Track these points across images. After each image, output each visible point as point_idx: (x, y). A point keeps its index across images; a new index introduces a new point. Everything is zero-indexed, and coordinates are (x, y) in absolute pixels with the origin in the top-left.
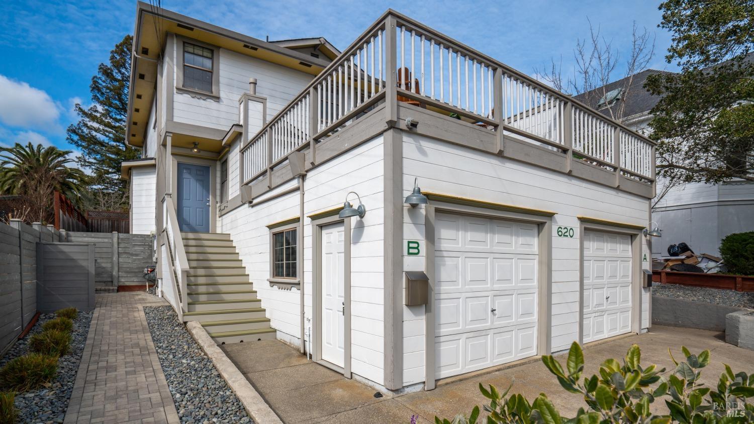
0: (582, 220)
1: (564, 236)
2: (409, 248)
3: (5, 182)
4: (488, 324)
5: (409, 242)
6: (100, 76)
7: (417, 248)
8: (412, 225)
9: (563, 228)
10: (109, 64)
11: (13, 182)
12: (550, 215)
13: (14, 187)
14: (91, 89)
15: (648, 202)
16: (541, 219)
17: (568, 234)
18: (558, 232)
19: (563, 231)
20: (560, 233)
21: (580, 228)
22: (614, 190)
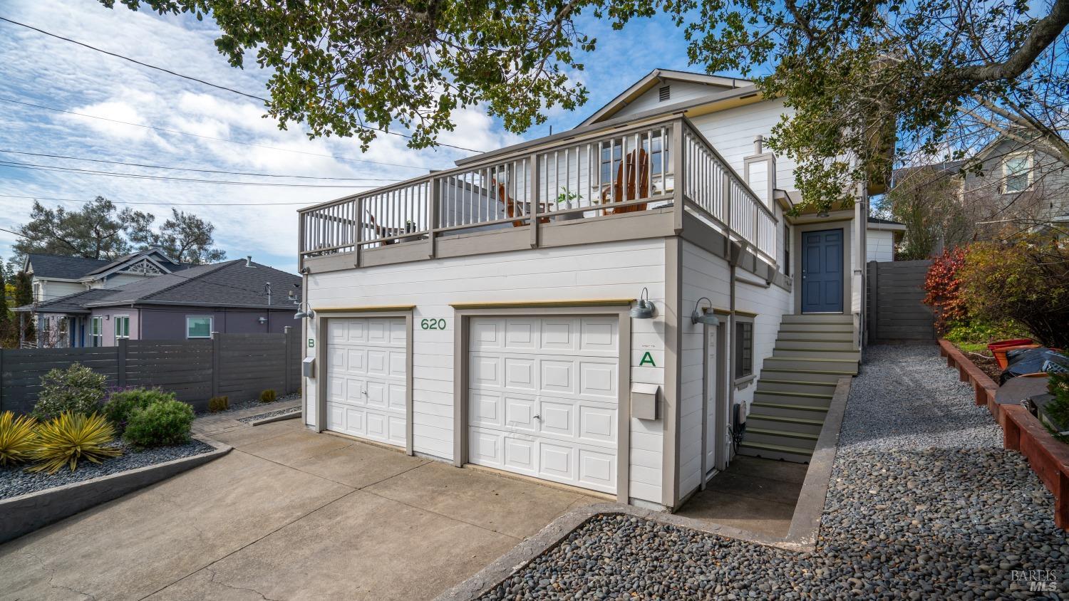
0: (456, 308)
1: (430, 328)
2: (309, 343)
4: (363, 404)
5: (309, 340)
7: (313, 343)
8: (311, 330)
9: (429, 319)
12: (412, 309)
15: (662, 245)
16: (398, 315)
17: (436, 326)
18: (422, 325)
19: (430, 323)
20: (425, 326)
21: (455, 317)
22: (534, 251)
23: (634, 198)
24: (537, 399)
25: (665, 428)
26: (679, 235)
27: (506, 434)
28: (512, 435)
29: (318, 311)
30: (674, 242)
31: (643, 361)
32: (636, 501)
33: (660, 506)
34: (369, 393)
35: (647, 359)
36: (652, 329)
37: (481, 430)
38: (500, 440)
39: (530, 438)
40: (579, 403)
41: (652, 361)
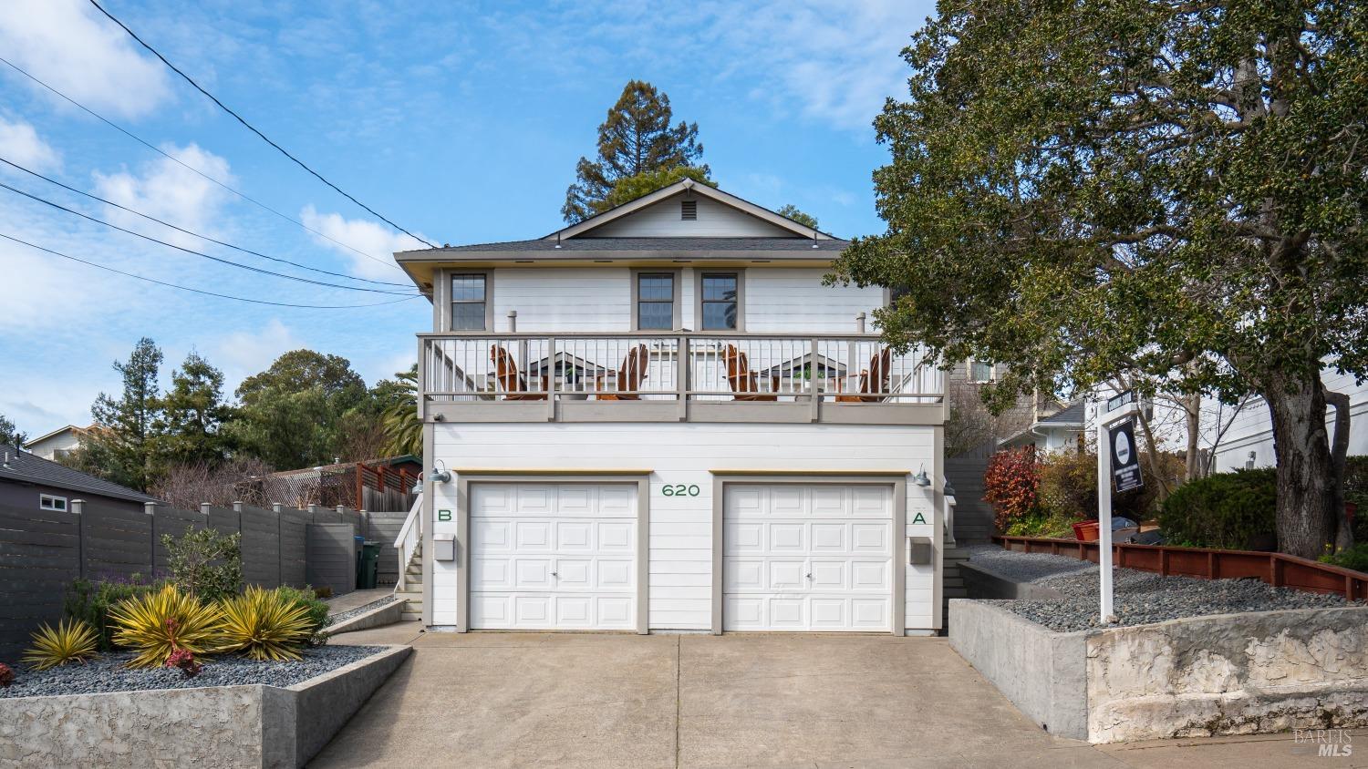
0: (717, 474)
1: (677, 494)
2: (440, 515)
3: (403, 431)
4: (548, 587)
5: (440, 511)
6: (580, 184)
7: (449, 515)
8: (444, 498)
9: (674, 486)
10: (594, 157)
11: (414, 430)
12: (647, 474)
13: (414, 440)
14: (564, 215)
15: (932, 431)
16: (629, 480)
17: (686, 492)
18: (664, 492)
19: (675, 490)
20: (669, 493)
21: (714, 484)
22: (814, 425)
23: (877, 392)
24: (807, 560)
25: (935, 570)
26: (946, 425)
27: (772, 596)
28: (778, 596)
29: (461, 473)
30: (941, 430)
31: (916, 520)
32: (910, 631)
33: (928, 632)
34: (561, 574)
35: (919, 518)
36: (923, 495)
37: (740, 596)
38: (764, 604)
39: (800, 596)
40: (851, 559)
41: (923, 520)
